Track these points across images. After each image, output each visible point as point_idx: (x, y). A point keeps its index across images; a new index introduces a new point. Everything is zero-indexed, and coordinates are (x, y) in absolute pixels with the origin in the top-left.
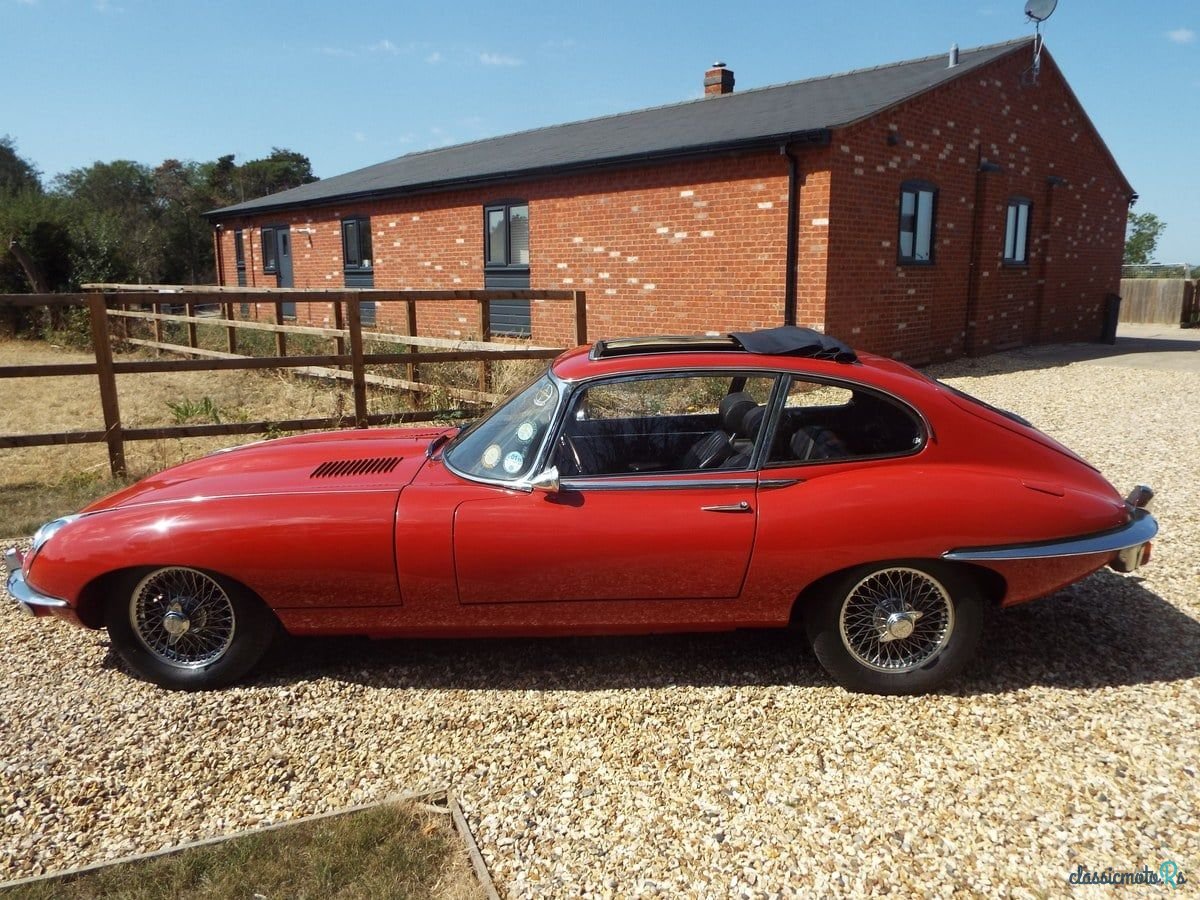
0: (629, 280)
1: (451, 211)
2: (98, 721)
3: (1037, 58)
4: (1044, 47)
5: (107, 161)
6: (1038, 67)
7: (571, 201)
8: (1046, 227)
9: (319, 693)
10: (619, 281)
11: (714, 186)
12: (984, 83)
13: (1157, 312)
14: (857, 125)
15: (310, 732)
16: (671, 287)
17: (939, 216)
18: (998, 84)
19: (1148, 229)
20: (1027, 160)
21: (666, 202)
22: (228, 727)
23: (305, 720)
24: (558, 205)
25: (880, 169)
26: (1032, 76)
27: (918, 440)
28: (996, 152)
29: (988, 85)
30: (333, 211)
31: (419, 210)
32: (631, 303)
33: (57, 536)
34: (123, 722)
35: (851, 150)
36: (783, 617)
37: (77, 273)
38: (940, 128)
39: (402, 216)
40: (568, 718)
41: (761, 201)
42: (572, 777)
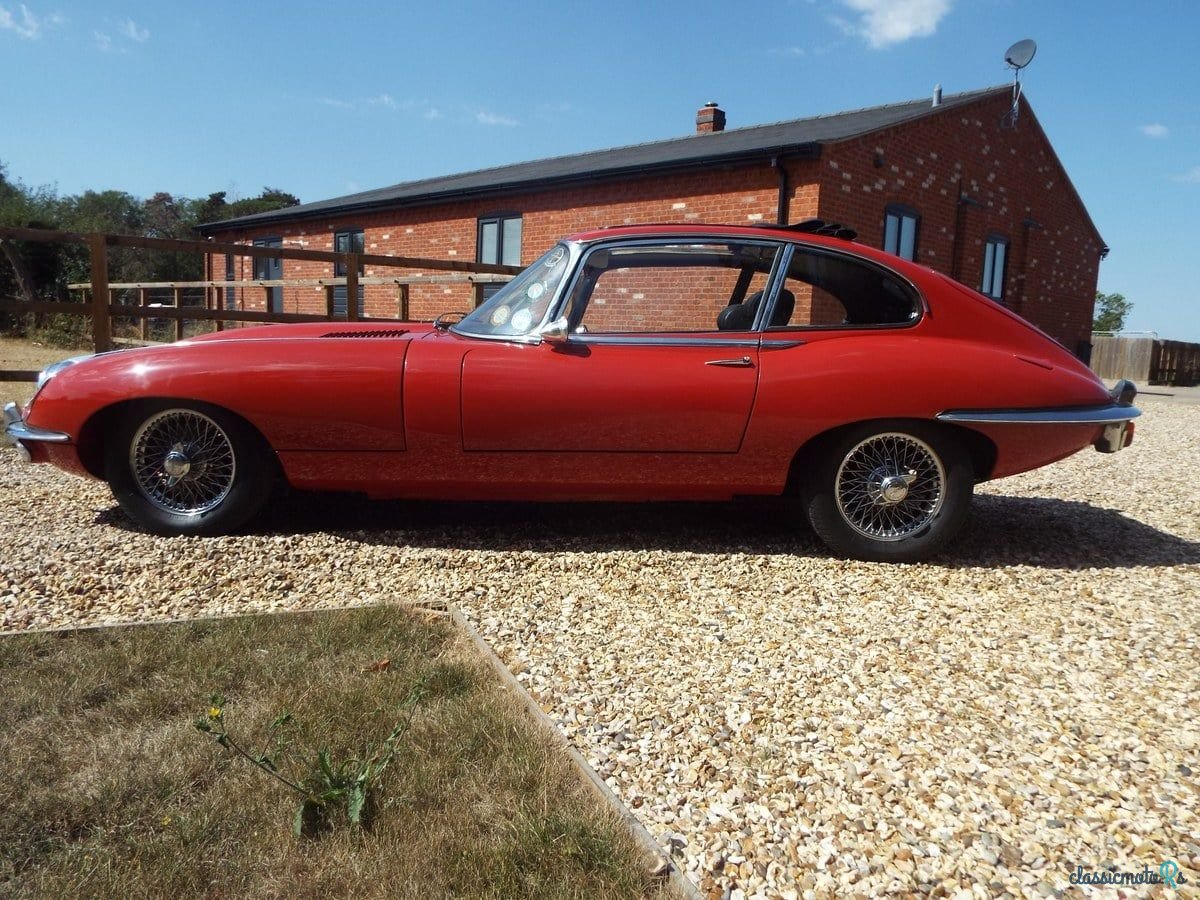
0: (619, 290)
1: (445, 224)
2: (92, 549)
3: (1016, 104)
4: (1022, 96)
5: (98, 191)
6: (1016, 111)
7: (565, 213)
8: (1022, 267)
9: (315, 543)
10: (609, 291)
11: (706, 198)
12: (965, 122)
13: (1126, 369)
14: (846, 143)
15: (307, 566)
16: (659, 296)
17: (922, 243)
18: (979, 124)
19: (1116, 310)
20: (1005, 200)
21: (659, 214)
22: (224, 559)
23: (302, 557)
24: (552, 218)
25: (866, 189)
26: (1011, 120)
27: (915, 315)
28: (976, 189)
29: (970, 124)
30: (327, 225)
31: (413, 223)
32: (619, 312)
33: (60, 375)
34: (118, 551)
35: (840, 167)
36: (779, 480)
37: (65, 274)
38: (923, 157)
39: (396, 228)
40: (565, 563)
41: (751, 212)
42: (572, 599)
